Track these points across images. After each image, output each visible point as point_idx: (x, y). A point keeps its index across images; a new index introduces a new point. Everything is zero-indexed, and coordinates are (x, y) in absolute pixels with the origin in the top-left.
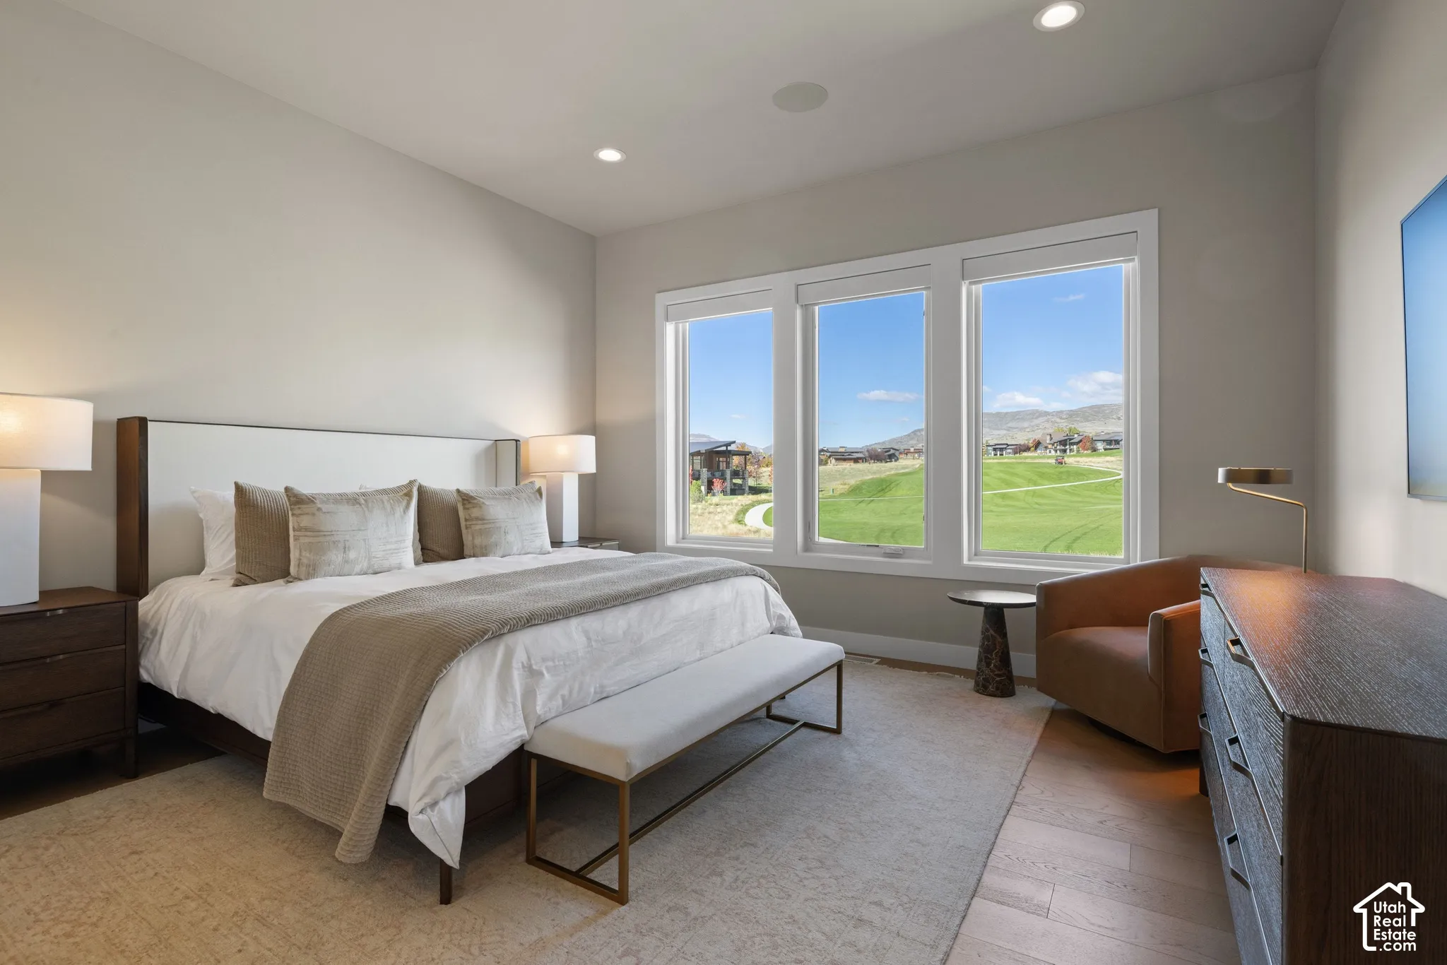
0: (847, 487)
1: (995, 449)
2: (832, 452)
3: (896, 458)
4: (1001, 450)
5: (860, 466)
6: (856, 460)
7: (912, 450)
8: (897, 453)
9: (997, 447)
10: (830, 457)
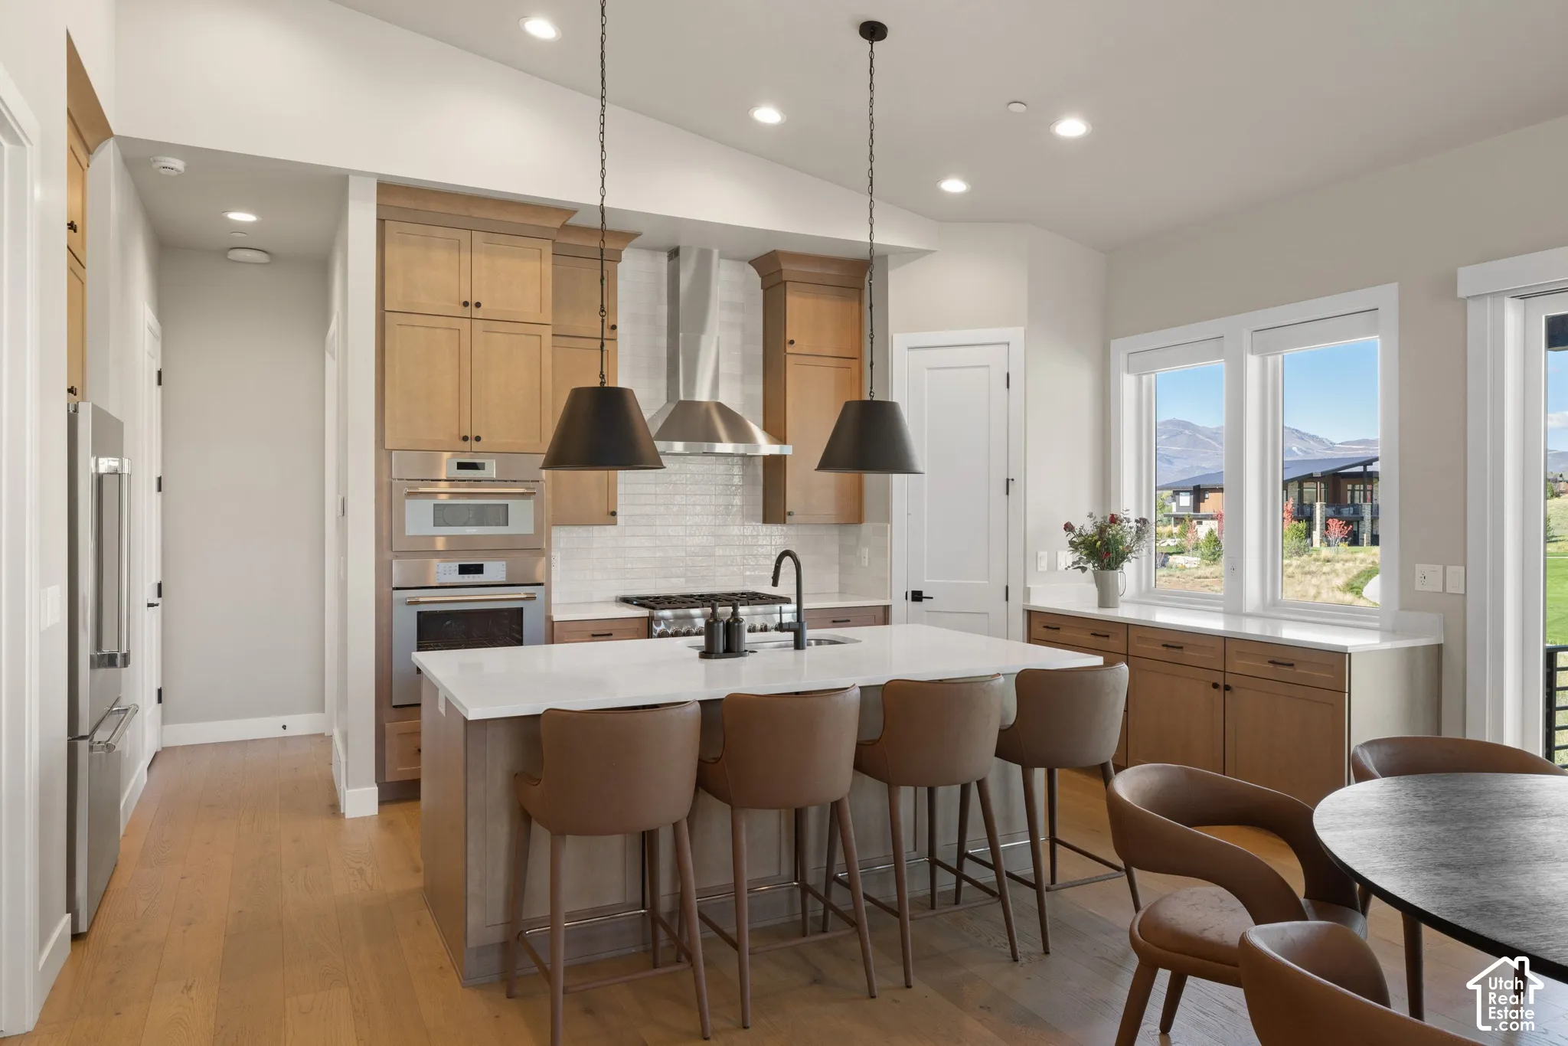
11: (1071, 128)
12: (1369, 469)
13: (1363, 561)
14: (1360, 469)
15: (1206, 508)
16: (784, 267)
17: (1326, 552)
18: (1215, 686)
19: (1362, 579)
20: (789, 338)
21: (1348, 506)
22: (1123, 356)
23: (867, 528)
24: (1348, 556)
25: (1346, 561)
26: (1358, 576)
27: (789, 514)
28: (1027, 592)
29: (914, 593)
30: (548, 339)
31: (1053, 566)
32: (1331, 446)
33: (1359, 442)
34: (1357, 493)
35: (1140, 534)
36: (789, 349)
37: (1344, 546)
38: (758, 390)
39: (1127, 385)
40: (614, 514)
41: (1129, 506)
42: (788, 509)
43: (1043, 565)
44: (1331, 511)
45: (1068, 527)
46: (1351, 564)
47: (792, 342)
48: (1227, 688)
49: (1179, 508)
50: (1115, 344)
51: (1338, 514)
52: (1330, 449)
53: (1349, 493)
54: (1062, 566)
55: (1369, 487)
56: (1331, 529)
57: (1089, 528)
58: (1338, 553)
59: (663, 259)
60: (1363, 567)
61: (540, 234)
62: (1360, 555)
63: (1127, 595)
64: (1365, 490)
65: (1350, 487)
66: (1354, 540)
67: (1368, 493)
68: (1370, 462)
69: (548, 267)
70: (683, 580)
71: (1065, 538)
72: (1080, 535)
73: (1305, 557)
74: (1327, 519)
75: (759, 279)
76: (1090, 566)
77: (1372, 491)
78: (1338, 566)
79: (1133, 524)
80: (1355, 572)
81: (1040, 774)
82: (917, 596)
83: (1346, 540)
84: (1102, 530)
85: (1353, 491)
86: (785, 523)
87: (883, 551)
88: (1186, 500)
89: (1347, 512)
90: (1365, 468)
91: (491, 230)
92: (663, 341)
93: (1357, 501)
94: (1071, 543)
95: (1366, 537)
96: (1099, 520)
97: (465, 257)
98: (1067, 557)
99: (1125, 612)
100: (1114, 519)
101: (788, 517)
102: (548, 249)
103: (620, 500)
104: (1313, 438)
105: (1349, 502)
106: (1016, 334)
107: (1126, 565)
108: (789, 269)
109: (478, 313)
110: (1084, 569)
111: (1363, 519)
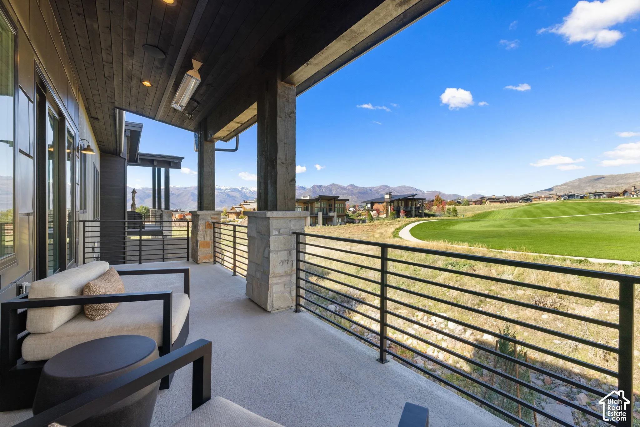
0: (473, 214)
1: (595, 196)
2: (488, 198)
3: (531, 201)
4: (599, 196)
5: (502, 205)
6: (501, 202)
7: (543, 196)
8: (531, 198)
9: (596, 194)
10: (487, 200)
12: (414, 197)
13: (407, 221)
14: (412, 197)
15: (374, 207)
21: (408, 207)
37: (405, 217)
49: (367, 208)
51: (406, 209)
52: (423, 193)
55: (414, 202)
64: (411, 203)
66: (408, 216)
67: (414, 204)
73: (394, 220)
78: (401, 222)
80: (404, 224)
88: (369, 206)
89: (409, 209)
95: (412, 215)
105: (410, 206)
111: (412, 211)
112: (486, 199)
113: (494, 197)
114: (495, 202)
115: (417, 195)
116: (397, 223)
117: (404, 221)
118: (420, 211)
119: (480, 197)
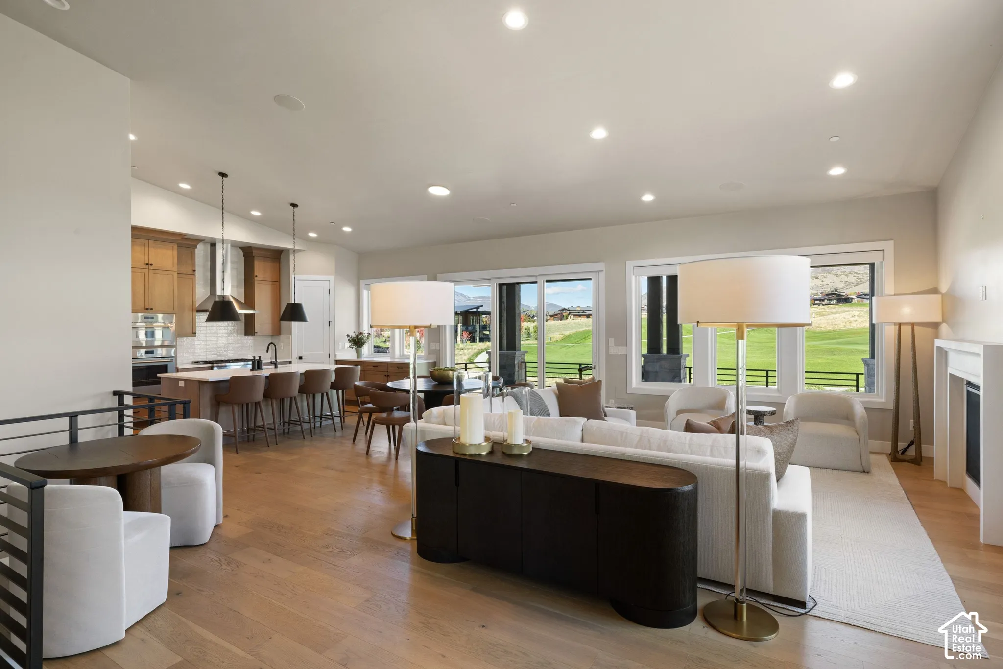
11: (347, 229)
12: (479, 310)
13: (474, 349)
14: (475, 310)
16: (254, 252)
17: (461, 346)
18: (385, 375)
19: (474, 356)
20: (255, 274)
21: (470, 326)
22: (364, 286)
23: (282, 337)
24: (470, 347)
25: (469, 349)
26: (473, 355)
27: (256, 332)
28: (336, 355)
29: (299, 357)
30: (176, 275)
31: (343, 348)
32: (469, 299)
33: (479, 297)
34: (474, 320)
35: (368, 338)
36: (255, 278)
37: (468, 343)
38: (243, 291)
39: (365, 294)
40: (195, 333)
41: (365, 329)
42: (256, 331)
43: (340, 347)
44: (464, 328)
45: (348, 336)
46: (470, 350)
47: (256, 276)
48: (388, 376)
50: (361, 281)
51: (467, 330)
52: (468, 300)
53: (471, 320)
54: (346, 347)
55: (478, 318)
56: (464, 336)
57: (354, 336)
58: (466, 346)
59: (208, 247)
60: (475, 351)
61: (173, 242)
62: (474, 347)
63: (365, 355)
64: (477, 319)
65: (471, 318)
66: (472, 340)
67: (478, 320)
68: (478, 307)
69: (175, 252)
70: (216, 355)
71: (347, 339)
72: (351, 338)
74: (463, 331)
75: (243, 253)
76: (354, 347)
77: (480, 319)
78: (466, 351)
79: (366, 334)
80: (472, 353)
81: (340, 392)
82: (301, 358)
83: (469, 340)
84: (357, 336)
85: (473, 319)
86: (254, 335)
87: (289, 344)
89: (470, 328)
90: (477, 310)
91: (156, 240)
92: (208, 274)
93: (474, 324)
94: (349, 340)
95: (477, 339)
96: (357, 333)
97: (147, 249)
98: (348, 344)
99: (364, 359)
100: (361, 333)
101: (255, 334)
102: (176, 247)
103: (197, 328)
104: (462, 295)
105: (471, 324)
106: (332, 278)
107: (364, 346)
108: (255, 252)
109: (151, 267)
110: (352, 348)
111: (476, 331)
112: (568, 312)
113: (579, 309)
114: (580, 316)
115: (482, 306)
116: (461, 353)
117: (472, 349)
118: (487, 332)
119: (560, 309)
